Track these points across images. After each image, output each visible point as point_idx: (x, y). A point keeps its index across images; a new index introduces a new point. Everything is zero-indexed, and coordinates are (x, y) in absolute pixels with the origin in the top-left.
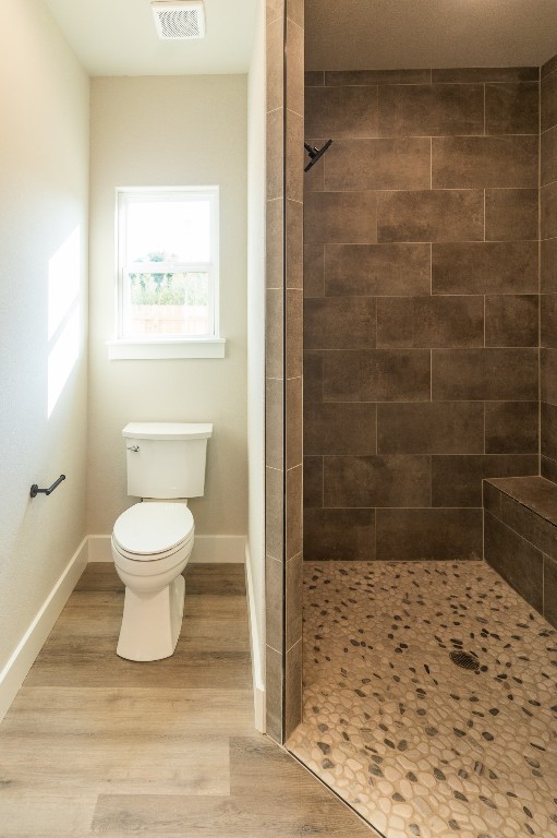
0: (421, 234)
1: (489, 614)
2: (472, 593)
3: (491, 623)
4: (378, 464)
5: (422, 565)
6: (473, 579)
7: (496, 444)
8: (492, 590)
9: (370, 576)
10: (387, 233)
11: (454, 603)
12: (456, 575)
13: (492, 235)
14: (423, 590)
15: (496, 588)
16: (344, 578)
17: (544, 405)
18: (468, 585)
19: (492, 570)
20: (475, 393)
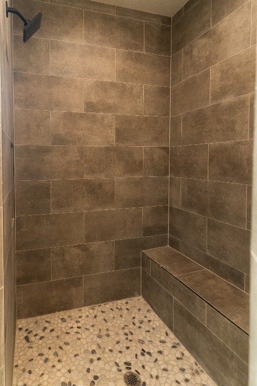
0: (108, 108)
1: (144, 335)
2: (136, 321)
3: (147, 343)
4: (84, 249)
5: (109, 305)
6: (136, 311)
7: (148, 231)
8: (146, 317)
9: (80, 320)
10: (90, 106)
11: (126, 331)
12: (127, 309)
13: (147, 112)
14: (109, 324)
15: (148, 315)
16: (64, 325)
17: (171, 208)
18: (133, 316)
19: (146, 302)
20: (137, 203)
